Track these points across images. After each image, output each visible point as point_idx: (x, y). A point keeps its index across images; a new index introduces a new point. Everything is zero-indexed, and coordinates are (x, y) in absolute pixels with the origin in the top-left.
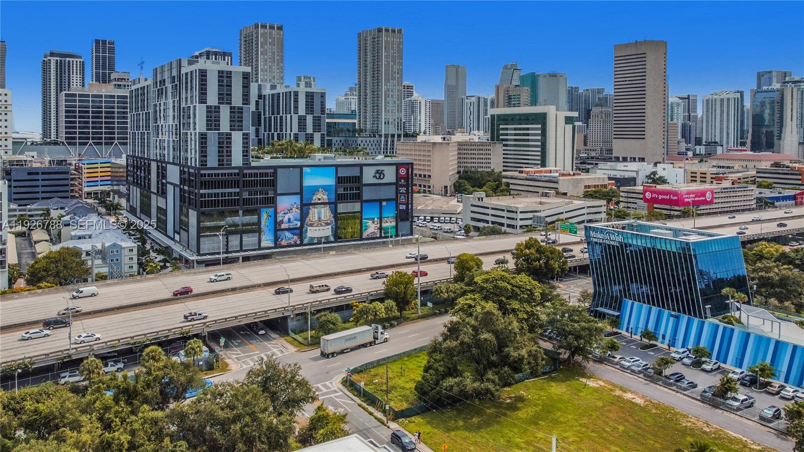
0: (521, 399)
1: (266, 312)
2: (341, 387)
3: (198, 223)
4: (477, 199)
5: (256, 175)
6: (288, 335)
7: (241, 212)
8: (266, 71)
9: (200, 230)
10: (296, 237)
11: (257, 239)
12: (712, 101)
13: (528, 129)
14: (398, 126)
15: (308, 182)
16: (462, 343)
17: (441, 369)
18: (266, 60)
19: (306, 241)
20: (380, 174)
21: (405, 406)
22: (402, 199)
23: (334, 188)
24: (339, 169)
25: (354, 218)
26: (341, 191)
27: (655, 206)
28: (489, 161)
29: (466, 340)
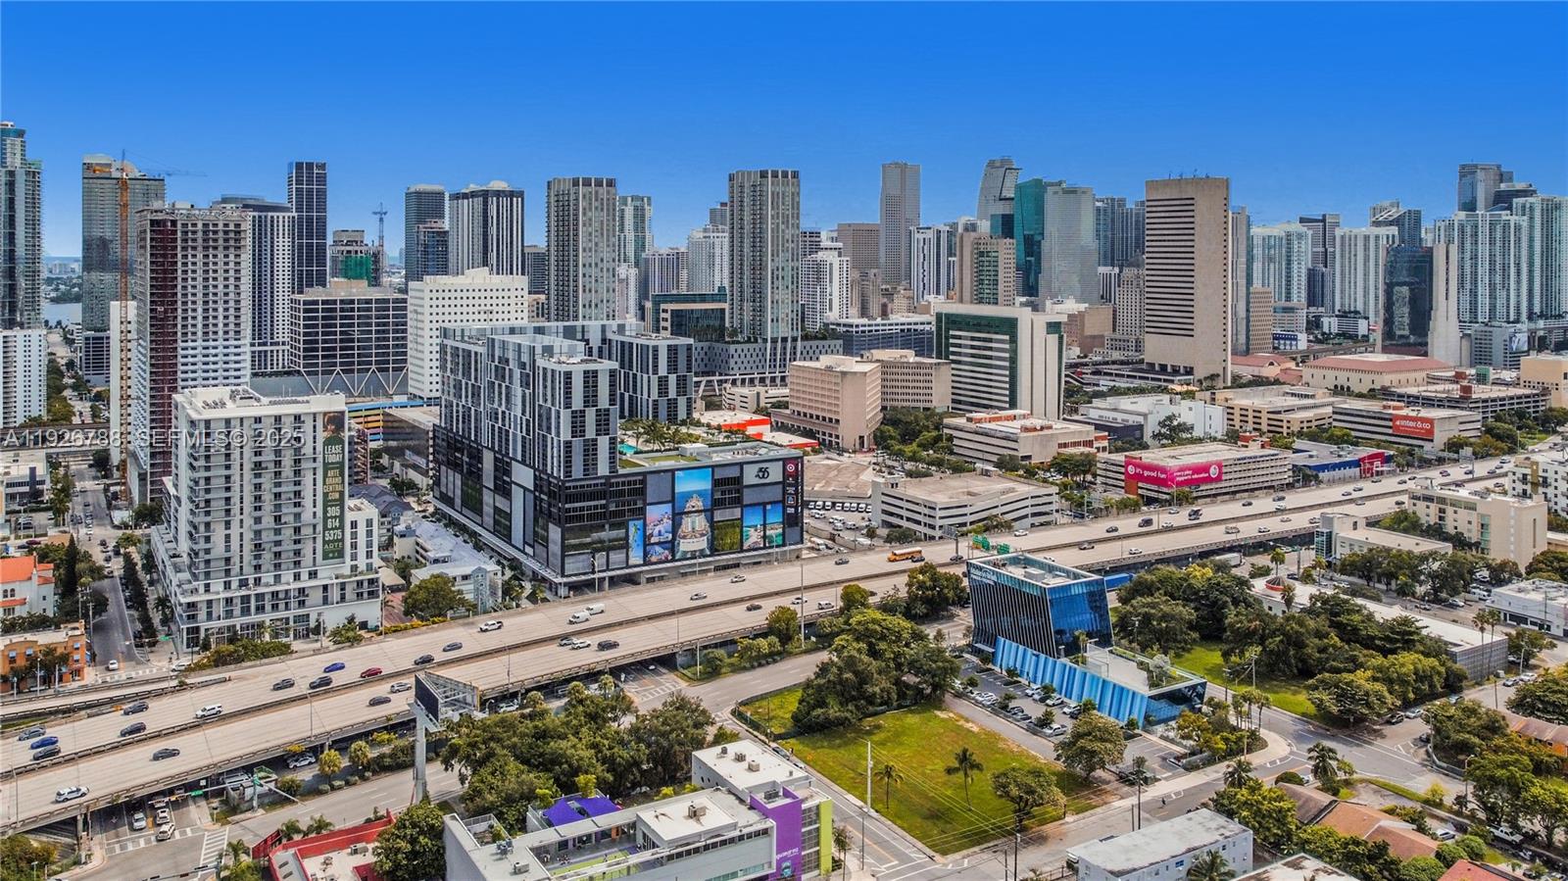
2: (731, 715)
3: (563, 539)
4: (890, 486)
5: (623, 484)
6: (678, 670)
7: (607, 527)
8: (590, 250)
9: (564, 548)
10: (667, 552)
11: (625, 555)
12: (1350, 239)
13: (990, 340)
15: (680, 488)
16: (829, 680)
17: (812, 701)
18: (590, 234)
19: (678, 556)
20: (763, 472)
21: (783, 731)
22: (791, 501)
23: (710, 492)
24: (716, 469)
25: (733, 526)
26: (718, 496)
27: (1140, 484)
28: (929, 391)
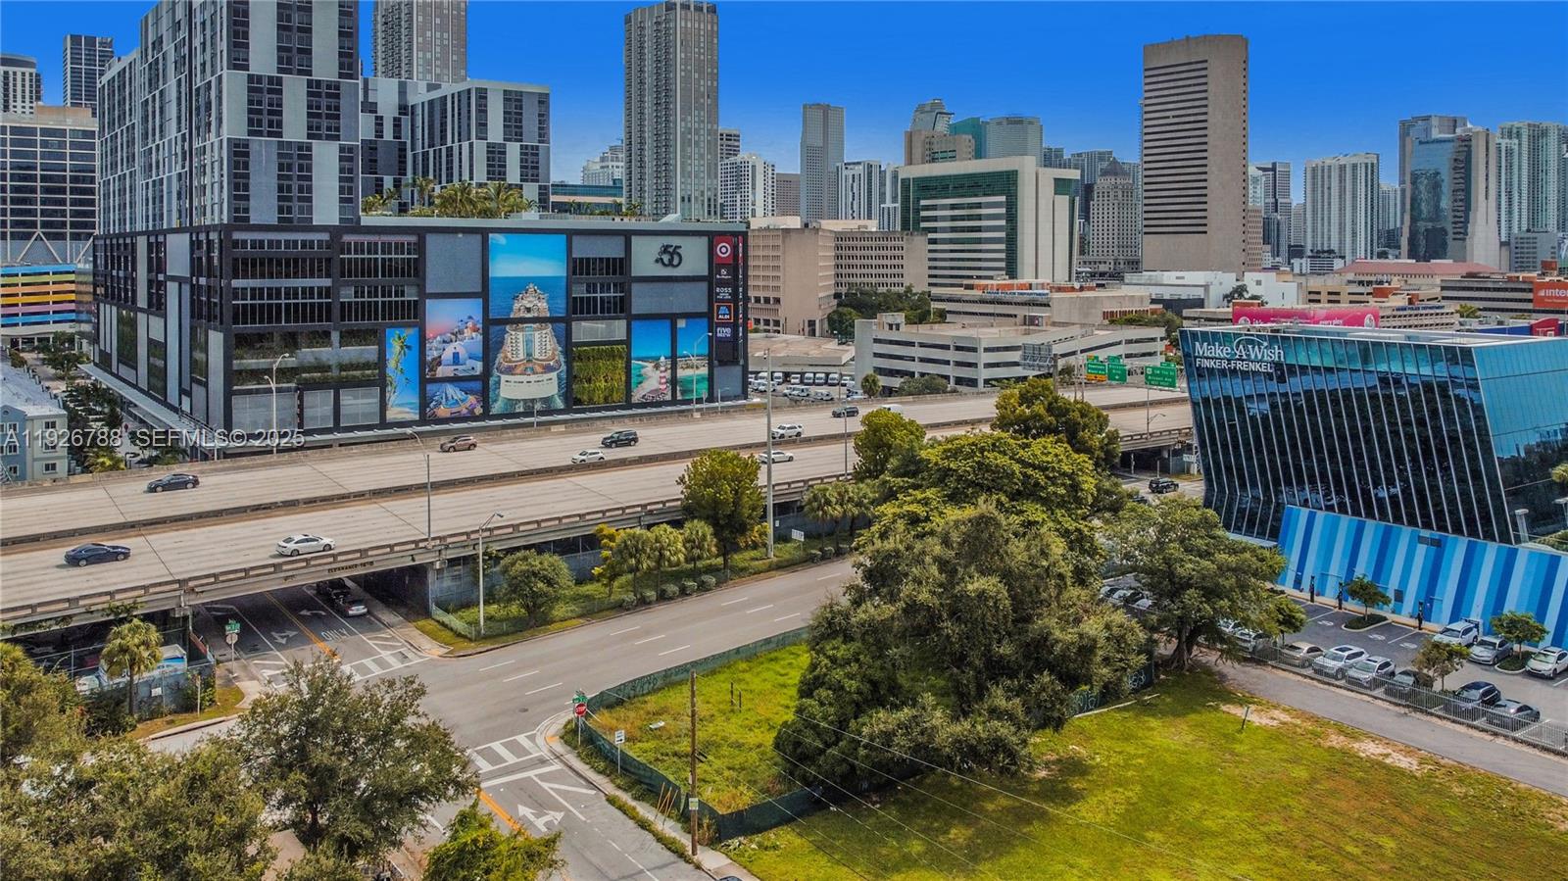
0: (1075, 767)
1: (363, 552)
2: (559, 747)
3: (228, 359)
4: (887, 327)
5: (372, 248)
6: (427, 614)
7: (335, 336)
9: (232, 376)
10: (472, 399)
11: (376, 400)
12: (1323, 171)
13: (979, 206)
14: (709, 206)
15: (503, 268)
16: (912, 608)
17: (852, 685)
19: (496, 408)
20: (671, 255)
21: (745, 798)
22: (724, 314)
23: (564, 284)
24: (576, 240)
25: (612, 356)
26: (580, 292)
28: (900, 271)
29: (924, 596)
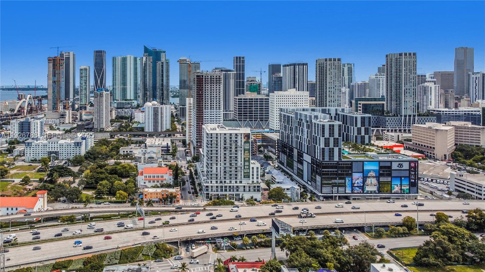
0: (453, 270)
2: (387, 254)
3: (322, 181)
4: (459, 176)
5: (344, 164)
6: (365, 232)
7: (338, 178)
9: (322, 184)
10: (361, 190)
11: (344, 189)
14: (413, 110)
15: (366, 168)
16: (430, 248)
17: (422, 255)
19: (365, 192)
20: (401, 165)
21: (409, 263)
22: (412, 177)
23: (378, 170)
24: (381, 163)
25: (388, 184)
26: (381, 172)
28: (479, 139)
